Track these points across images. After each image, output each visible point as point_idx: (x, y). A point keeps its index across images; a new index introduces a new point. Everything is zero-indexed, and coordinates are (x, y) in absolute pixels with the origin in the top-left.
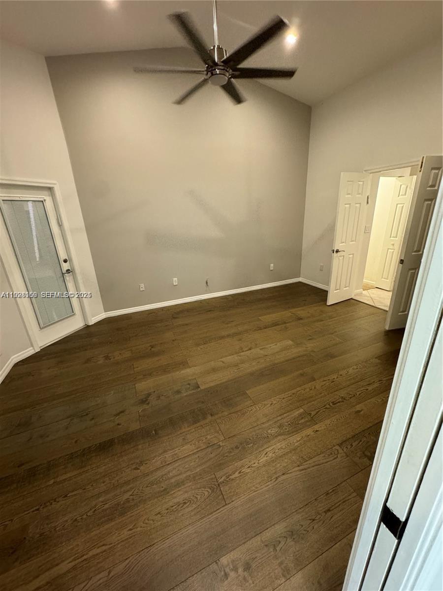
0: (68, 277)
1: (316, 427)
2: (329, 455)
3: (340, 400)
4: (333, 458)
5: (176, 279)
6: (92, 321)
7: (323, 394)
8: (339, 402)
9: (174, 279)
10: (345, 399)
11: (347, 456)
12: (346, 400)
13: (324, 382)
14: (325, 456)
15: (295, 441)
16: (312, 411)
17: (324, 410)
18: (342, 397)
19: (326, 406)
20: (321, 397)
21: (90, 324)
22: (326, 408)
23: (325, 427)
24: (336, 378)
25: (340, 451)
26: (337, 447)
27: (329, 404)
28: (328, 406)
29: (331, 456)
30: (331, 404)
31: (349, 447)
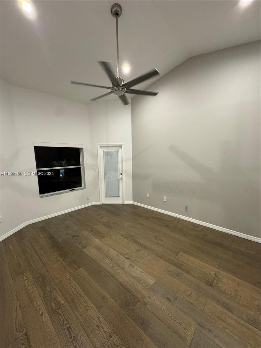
0: (120, 181)
1: (46, 315)
2: (20, 325)
3: (73, 335)
4: (17, 327)
5: (166, 197)
6: (126, 203)
7: (80, 317)
8: (70, 333)
9: (165, 197)
10: (74, 340)
11: (15, 340)
12: (72, 341)
13: (96, 318)
14: (21, 321)
15: (37, 302)
16: (62, 310)
17: (62, 320)
18: (76, 337)
19: (65, 321)
20: (76, 316)
21: (124, 203)
22: (63, 321)
23: (44, 321)
24: (105, 330)
25: (21, 334)
26: (25, 332)
27: (68, 324)
28: (65, 323)
29: (20, 326)
30: (68, 326)
31: (22, 342)
